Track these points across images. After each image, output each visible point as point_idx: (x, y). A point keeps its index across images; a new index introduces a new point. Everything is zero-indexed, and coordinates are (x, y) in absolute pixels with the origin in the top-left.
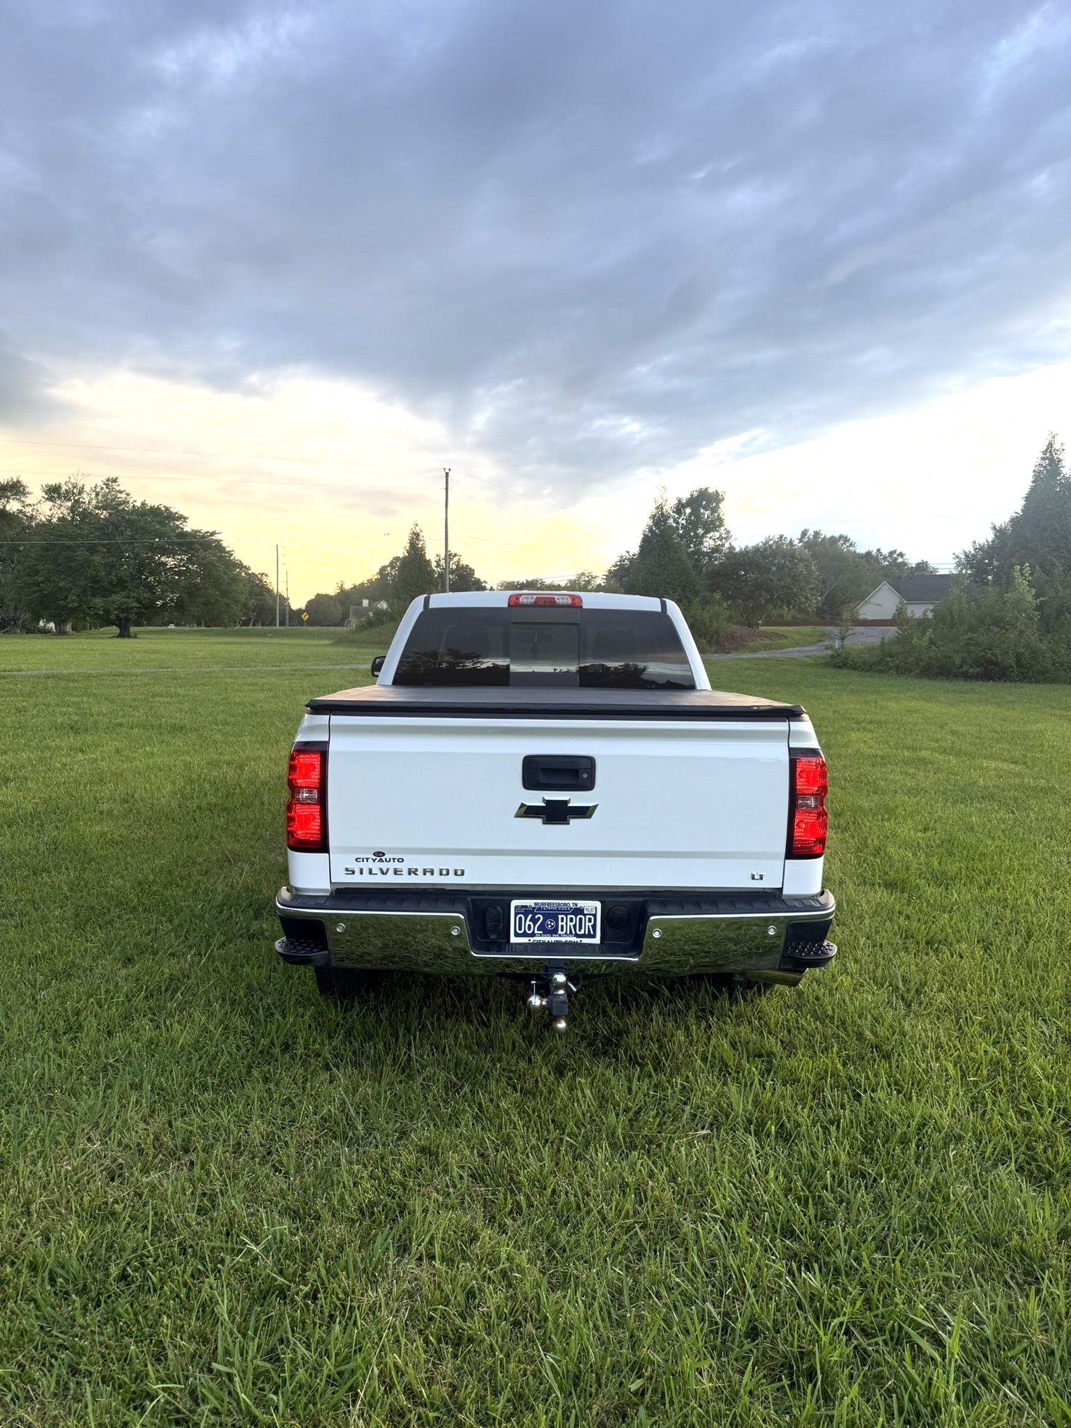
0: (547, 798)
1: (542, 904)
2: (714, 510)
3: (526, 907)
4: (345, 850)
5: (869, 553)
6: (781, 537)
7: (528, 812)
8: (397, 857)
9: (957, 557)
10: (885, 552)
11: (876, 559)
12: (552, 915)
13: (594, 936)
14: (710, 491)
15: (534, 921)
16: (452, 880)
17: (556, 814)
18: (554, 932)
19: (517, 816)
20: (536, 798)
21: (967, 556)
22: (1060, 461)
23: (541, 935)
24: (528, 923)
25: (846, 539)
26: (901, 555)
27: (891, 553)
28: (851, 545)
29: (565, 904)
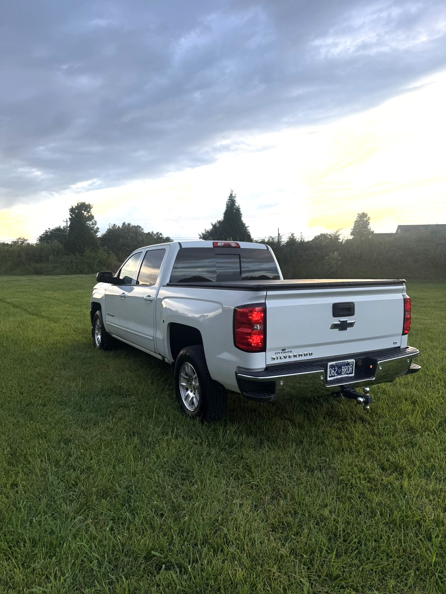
0: (341, 320)
1: (338, 363)
2: (89, 212)
3: (333, 365)
4: (272, 350)
5: (149, 233)
6: (114, 225)
7: (335, 326)
8: (290, 350)
9: (200, 235)
10: (155, 233)
11: (152, 235)
12: (340, 367)
13: (352, 373)
14: (86, 203)
15: (335, 370)
16: (308, 357)
17: (343, 326)
18: (340, 374)
19: (331, 328)
20: (337, 321)
21: (203, 234)
22: (235, 201)
23: (337, 376)
24: (333, 371)
25: (140, 227)
26: (161, 234)
27: (157, 233)
28: (142, 229)
29: (344, 362)
